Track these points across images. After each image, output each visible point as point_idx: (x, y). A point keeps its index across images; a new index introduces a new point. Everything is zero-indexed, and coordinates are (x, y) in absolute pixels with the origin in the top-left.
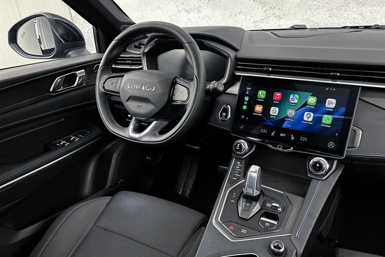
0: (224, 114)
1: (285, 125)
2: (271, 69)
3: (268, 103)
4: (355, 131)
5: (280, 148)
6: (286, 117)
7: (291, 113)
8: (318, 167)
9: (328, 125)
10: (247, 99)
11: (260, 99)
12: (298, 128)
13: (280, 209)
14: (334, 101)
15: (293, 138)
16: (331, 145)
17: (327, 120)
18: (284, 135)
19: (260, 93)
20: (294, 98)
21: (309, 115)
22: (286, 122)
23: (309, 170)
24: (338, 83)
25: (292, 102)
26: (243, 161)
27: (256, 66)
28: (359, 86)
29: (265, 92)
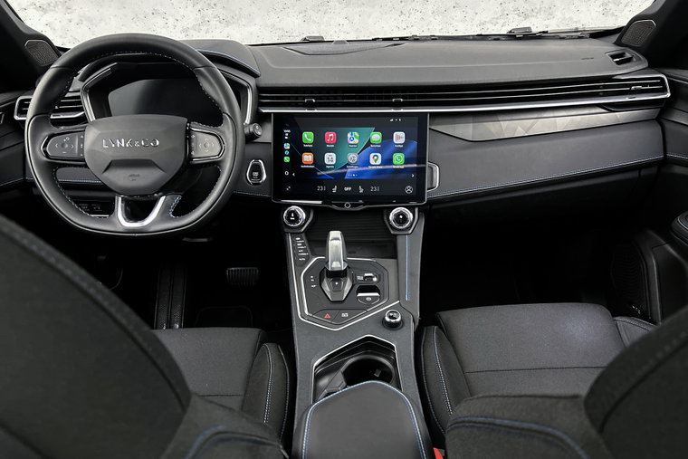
0: (256, 174)
1: (348, 175)
2: (314, 101)
3: (319, 149)
4: (432, 168)
5: (348, 207)
6: (348, 164)
7: (353, 157)
8: (401, 219)
9: (401, 165)
10: (287, 146)
11: (307, 144)
12: (365, 176)
13: (375, 279)
14: (402, 134)
15: (361, 191)
16: (409, 189)
17: (399, 159)
18: (350, 189)
19: (306, 136)
20: (354, 137)
21: (376, 157)
22: (349, 171)
23: (391, 226)
24: (402, 111)
25: (351, 142)
26: (303, 235)
27: (289, 98)
28: (427, 113)
29: (311, 134)
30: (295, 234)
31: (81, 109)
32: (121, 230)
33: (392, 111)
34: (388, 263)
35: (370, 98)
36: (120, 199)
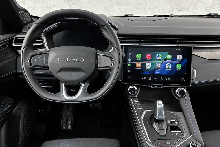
1: (156, 73)
2: (142, 40)
3: (144, 60)
5: (156, 86)
6: (156, 68)
7: (158, 65)
8: (182, 93)
9: (180, 69)
10: (129, 60)
11: (138, 59)
12: (164, 73)
13: (176, 123)
14: (181, 56)
15: (162, 79)
16: (183, 80)
17: (179, 66)
18: (157, 78)
19: (138, 55)
20: (159, 56)
21: (169, 65)
22: (156, 71)
23: (176, 96)
24: (180, 46)
25: (158, 59)
26: (137, 98)
27: (129, 39)
28: (192, 47)
29: (140, 55)
30: (133, 98)
31: (42, 42)
32: (65, 100)
33: (176, 46)
34: (179, 114)
35: (165, 40)
36: (63, 85)
